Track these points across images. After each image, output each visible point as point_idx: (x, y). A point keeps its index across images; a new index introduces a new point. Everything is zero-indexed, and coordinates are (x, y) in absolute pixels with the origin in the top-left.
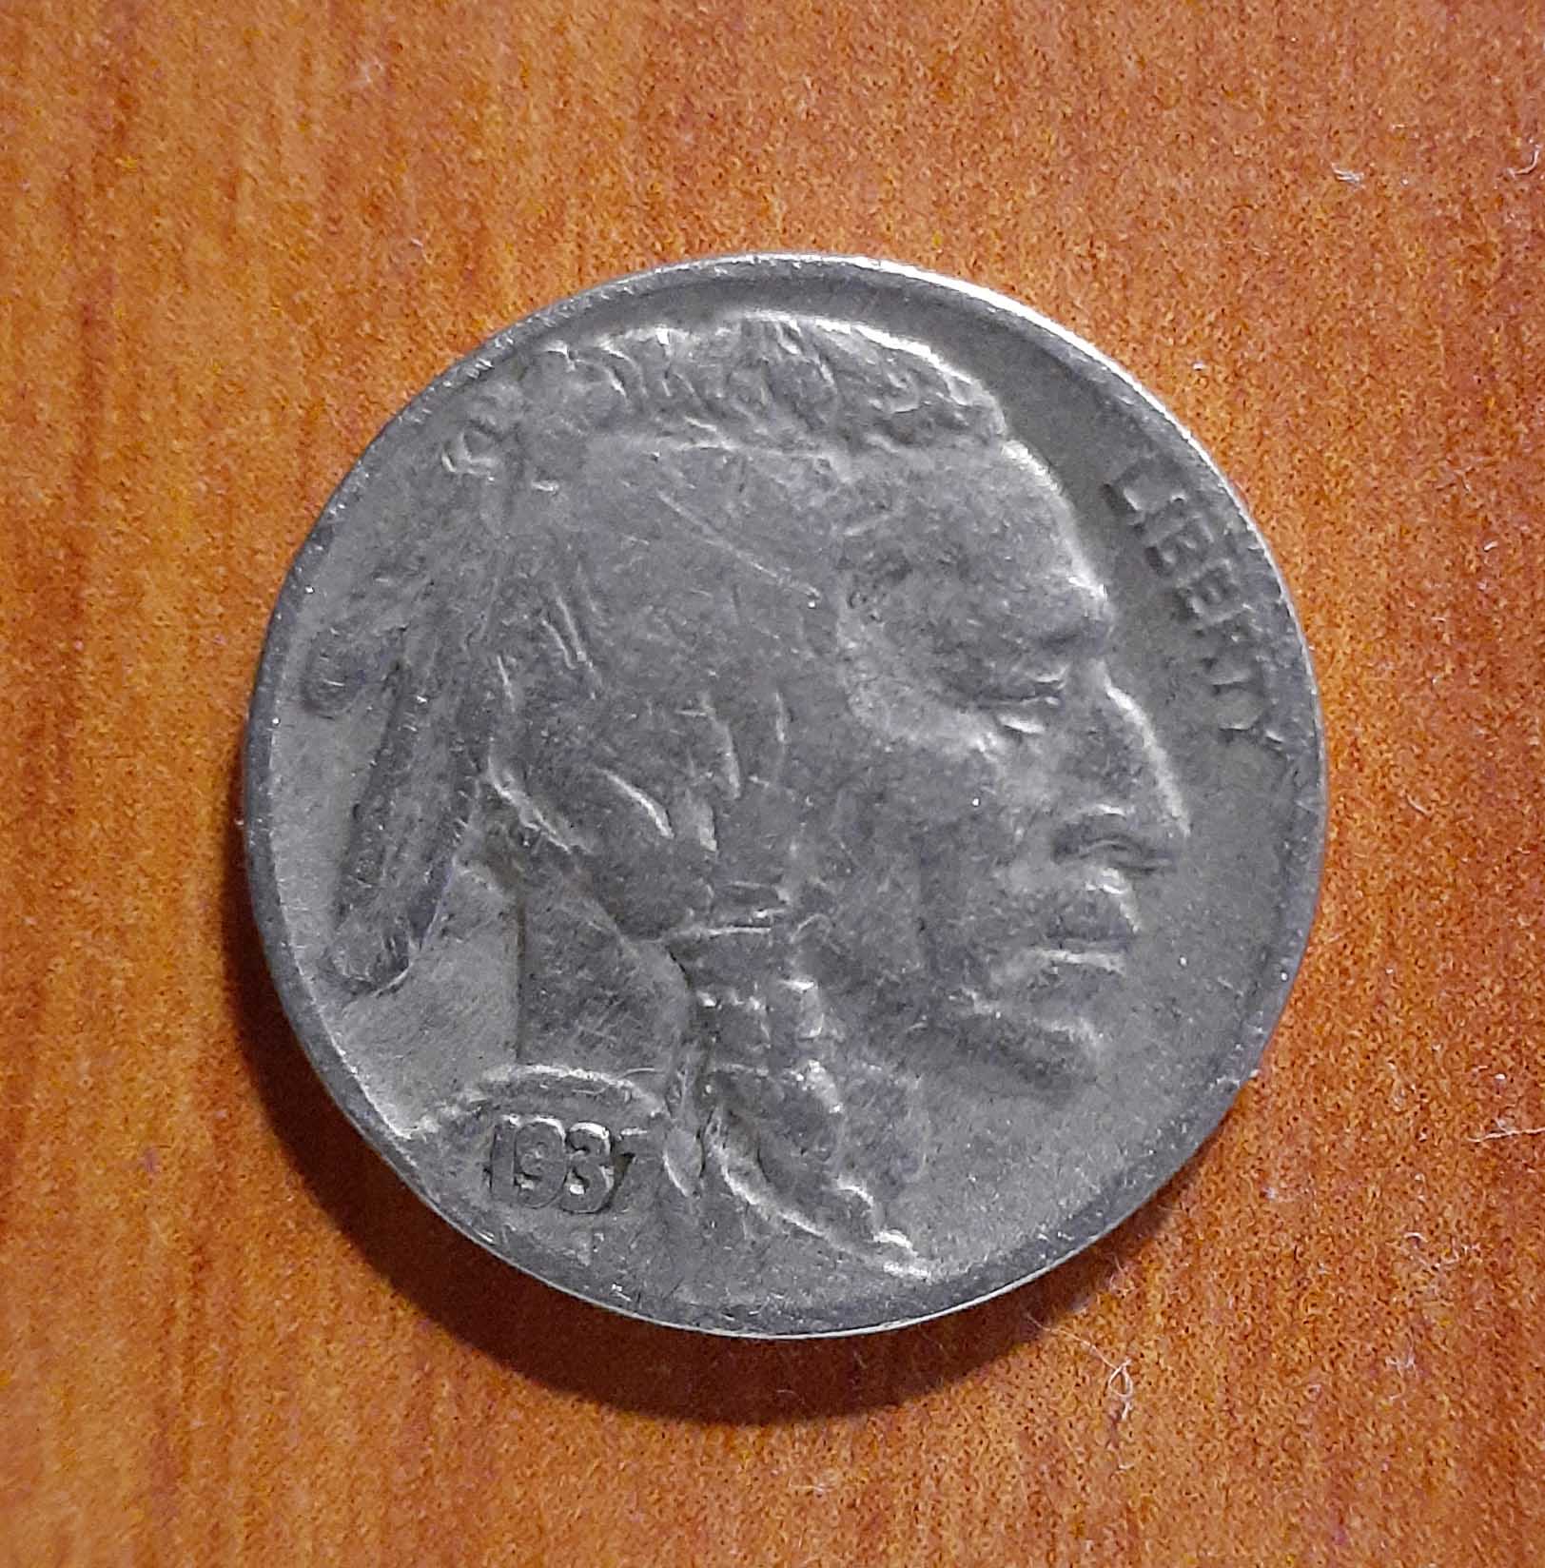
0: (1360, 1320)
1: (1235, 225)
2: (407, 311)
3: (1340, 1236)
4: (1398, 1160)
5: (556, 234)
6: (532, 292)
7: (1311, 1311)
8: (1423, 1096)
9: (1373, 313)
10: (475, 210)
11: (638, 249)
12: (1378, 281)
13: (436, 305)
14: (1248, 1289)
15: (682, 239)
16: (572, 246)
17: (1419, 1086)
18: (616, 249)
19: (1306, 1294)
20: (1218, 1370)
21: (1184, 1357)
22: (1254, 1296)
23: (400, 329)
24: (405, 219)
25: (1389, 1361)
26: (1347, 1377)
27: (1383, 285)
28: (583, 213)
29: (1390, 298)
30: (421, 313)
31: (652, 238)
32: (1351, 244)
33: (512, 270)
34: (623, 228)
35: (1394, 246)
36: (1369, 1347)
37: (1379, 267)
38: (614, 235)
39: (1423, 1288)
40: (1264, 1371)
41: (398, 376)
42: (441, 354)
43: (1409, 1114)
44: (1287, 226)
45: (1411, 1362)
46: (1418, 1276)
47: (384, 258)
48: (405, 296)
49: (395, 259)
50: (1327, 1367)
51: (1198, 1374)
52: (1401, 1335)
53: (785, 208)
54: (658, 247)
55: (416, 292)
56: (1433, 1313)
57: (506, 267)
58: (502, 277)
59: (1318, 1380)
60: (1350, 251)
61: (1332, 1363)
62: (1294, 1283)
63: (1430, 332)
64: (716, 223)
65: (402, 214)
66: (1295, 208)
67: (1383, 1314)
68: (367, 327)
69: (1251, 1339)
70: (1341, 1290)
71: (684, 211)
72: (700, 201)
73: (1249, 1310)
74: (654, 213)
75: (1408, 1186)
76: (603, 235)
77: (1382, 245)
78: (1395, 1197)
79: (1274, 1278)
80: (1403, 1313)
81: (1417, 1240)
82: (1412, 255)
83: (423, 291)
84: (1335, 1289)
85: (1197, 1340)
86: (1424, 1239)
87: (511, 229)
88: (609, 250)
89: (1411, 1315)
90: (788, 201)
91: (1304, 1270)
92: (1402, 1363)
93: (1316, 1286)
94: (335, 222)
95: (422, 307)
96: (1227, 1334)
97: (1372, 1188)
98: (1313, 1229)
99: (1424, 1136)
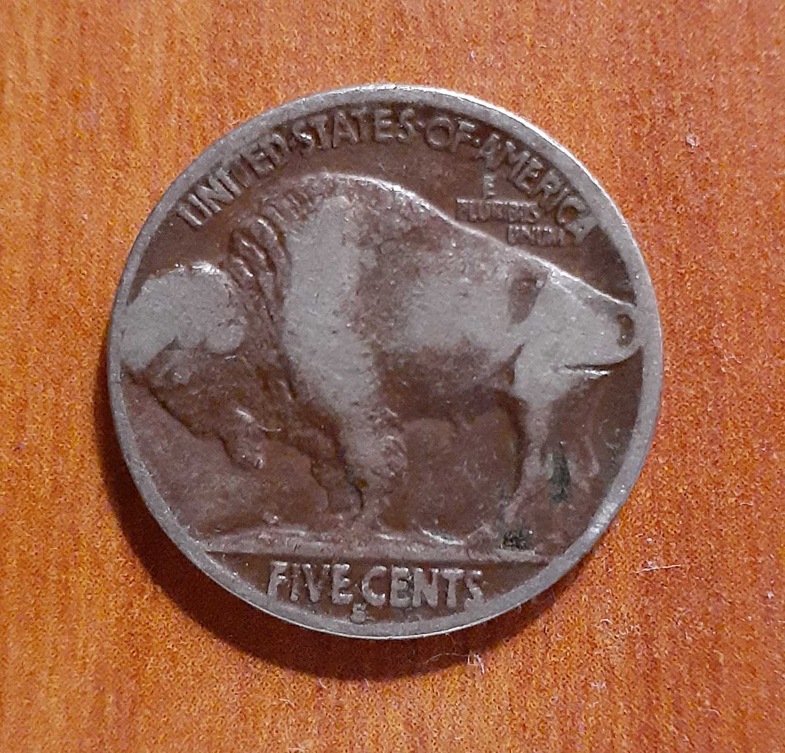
0: (578, 664)
1: (514, 105)
2: (91, 148)
3: (568, 621)
4: (597, 582)
5: (167, 110)
6: (155, 139)
7: (553, 659)
8: (610, 549)
9: (584, 150)
10: (126, 96)
11: (210, 118)
12: (587, 134)
13: (107, 146)
14: (521, 648)
15: (231, 112)
16: (175, 116)
17: (608, 544)
18: (198, 117)
19: (551, 650)
20: (505, 689)
21: (488, 682)
22: (524, 651)
23: (88, 158)
24: (90, 103)
25: (593, 684)
26: (572, 693)
27: (590, 136)
28: (182, 99)
29: (593, 142)
30: (99, 150)
31: (216, 112)
32: (573, 115)
33: (145, 128)
34: (202, 107)
35: (595, 117)
36: (583, 678)
37: (587, 127)
38: (196, 110)
39: (610, 647)
40: (529, 689)
41: (86, 182)
42: (109, 171)
43: (603, 559)
44: (541, 106)
45: (604, 685)
46: (608, 642)
47: (80, 122)
48: (90, 142)
49: (85, 122)
50: (561, 687)
51: (495, 691)
52: (599, 671)
53: (284, 96)
54: (219, 116)
55: (96, 140)
56: (615, 660)
57: (142, 126)
58: (140, 132)
59: (557, 695)
60: (573, 118)
61: (564, 686)
62: (544, 645)
63: (613, 160)
64: (249, 104)
65: (89, 99)
66: (545, 97)
67: (590, 660)
68: (71, 157)
69: (522, 674)
70: (568, 648)
71: (233, 98)
72: (241, 93)
73: (521, 659)
74: (217, 98)
75: (602, 595)
76: (192, 111)
77: (589, 115)
78: (595, 600)
79: (534, 642)
80: (600, 660)
81: (607, 623)
82: (604, 121)
83: (100, 139)
84: (565, 648)
85: (494, 674)
86: (610, 622)
87: (144, 107)
88: (194, 118)
89: (604, 661)
90: (286, 93)
91: (549, 638)
92: (599, 686)
93: (556, 647)
94: (54, 103)
95: (99, 147)
96: (511, 671)
97: (584, 596)
98: (554, 617)
99: (610, 570)
